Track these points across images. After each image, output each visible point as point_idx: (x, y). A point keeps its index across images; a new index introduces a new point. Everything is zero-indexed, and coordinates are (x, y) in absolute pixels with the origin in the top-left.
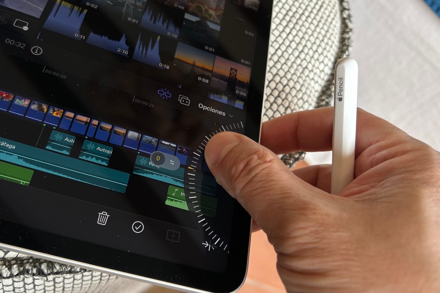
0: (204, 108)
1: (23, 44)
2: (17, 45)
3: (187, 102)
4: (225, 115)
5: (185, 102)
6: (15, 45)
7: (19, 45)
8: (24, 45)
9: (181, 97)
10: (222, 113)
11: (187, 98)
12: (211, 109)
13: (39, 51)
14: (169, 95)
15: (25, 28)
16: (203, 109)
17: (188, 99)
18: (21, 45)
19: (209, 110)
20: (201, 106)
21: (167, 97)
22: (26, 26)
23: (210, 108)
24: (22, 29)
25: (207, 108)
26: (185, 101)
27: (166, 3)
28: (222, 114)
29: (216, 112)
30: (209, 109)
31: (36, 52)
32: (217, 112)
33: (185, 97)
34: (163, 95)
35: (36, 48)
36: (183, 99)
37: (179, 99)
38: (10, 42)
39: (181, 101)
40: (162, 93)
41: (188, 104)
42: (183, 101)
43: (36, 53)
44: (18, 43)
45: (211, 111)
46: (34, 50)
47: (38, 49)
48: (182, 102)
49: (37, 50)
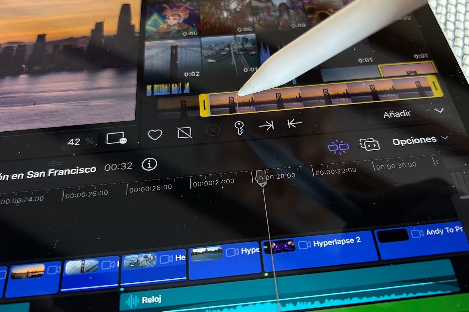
0: (402, 144)
1: (128, 164)
2: (121, 168)
3: (375, 145)
4: (436, 140)
5: (372, 147)
6: (119, 168)
7: (124, 168)
8: (130, 164)
9: (363, 142)
10: (430, 139)
11: (372, 140)
12: (412, 140)
13: (153, 164)
14: (346, 147)
15: (123, 141)
16: (403, 146)
17: (374, 141)
18: (127, 166)
19: (411, 143)
20: (396, 142)
21: (344, 150)
22: (123, 137)
23: (410, 140)
24: (120, 144)
25: (407, 142)
26: (372, 144)
27: (280, 28)
28: (432, 140)
29: (422, 142)
30: (409, 142)
31: (150, 167)
32: (423, 140)
33: (367, 139)
34: (338, 149)
35: (147, 161)
36: (367, 144)
37: (362, 146)
38: (111, 167)
39: (365, 148)
40: (335, 148)
41: (377, 147)
42: (369, 146)
43: (150, 169)
44: (122, 164)
45: (414, 143)
46: (146, 165)
47: (150, 161)
48: (368, 148)
49: (150, 164)
